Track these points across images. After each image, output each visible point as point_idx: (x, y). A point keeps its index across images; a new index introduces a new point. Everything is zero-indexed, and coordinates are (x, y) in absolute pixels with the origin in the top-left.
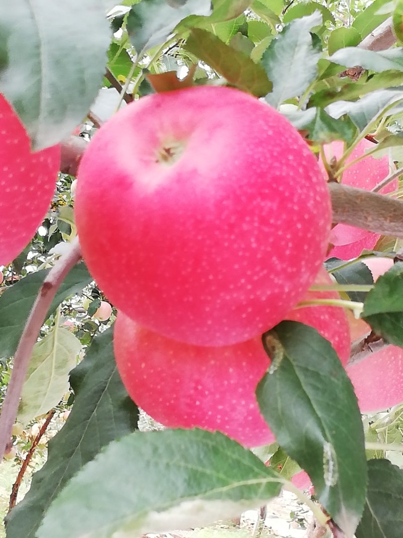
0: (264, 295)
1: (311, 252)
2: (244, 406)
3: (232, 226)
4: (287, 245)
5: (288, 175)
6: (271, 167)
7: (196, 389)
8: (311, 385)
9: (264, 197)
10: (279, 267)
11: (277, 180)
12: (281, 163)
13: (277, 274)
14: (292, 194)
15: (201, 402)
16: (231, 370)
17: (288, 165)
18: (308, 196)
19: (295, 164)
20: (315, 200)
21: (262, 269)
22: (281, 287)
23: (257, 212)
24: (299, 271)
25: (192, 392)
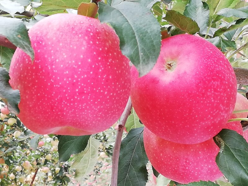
0: (217, 120)
1: (233, 100)
2: (206, 167)
3: (203, 94)
4: (225, 99)
5: (221, 69)
6: (215, 67)
7: (186, 162)
8: (238, 155)
9: (214, 80)
10: (222, 109)
11: (218, 72)
12: (218, 65)
13: (222, 111)
14: (224, 77)
15: (189, 167)
16: (200, 152)
17: (221, 65)
18: (230, 77)
19: (223, 64)
20: (233, 78)
21: (217, 110)
22: (224, 116)
23: (212, 87)
24: (229, 109)
25: (184, 163)
